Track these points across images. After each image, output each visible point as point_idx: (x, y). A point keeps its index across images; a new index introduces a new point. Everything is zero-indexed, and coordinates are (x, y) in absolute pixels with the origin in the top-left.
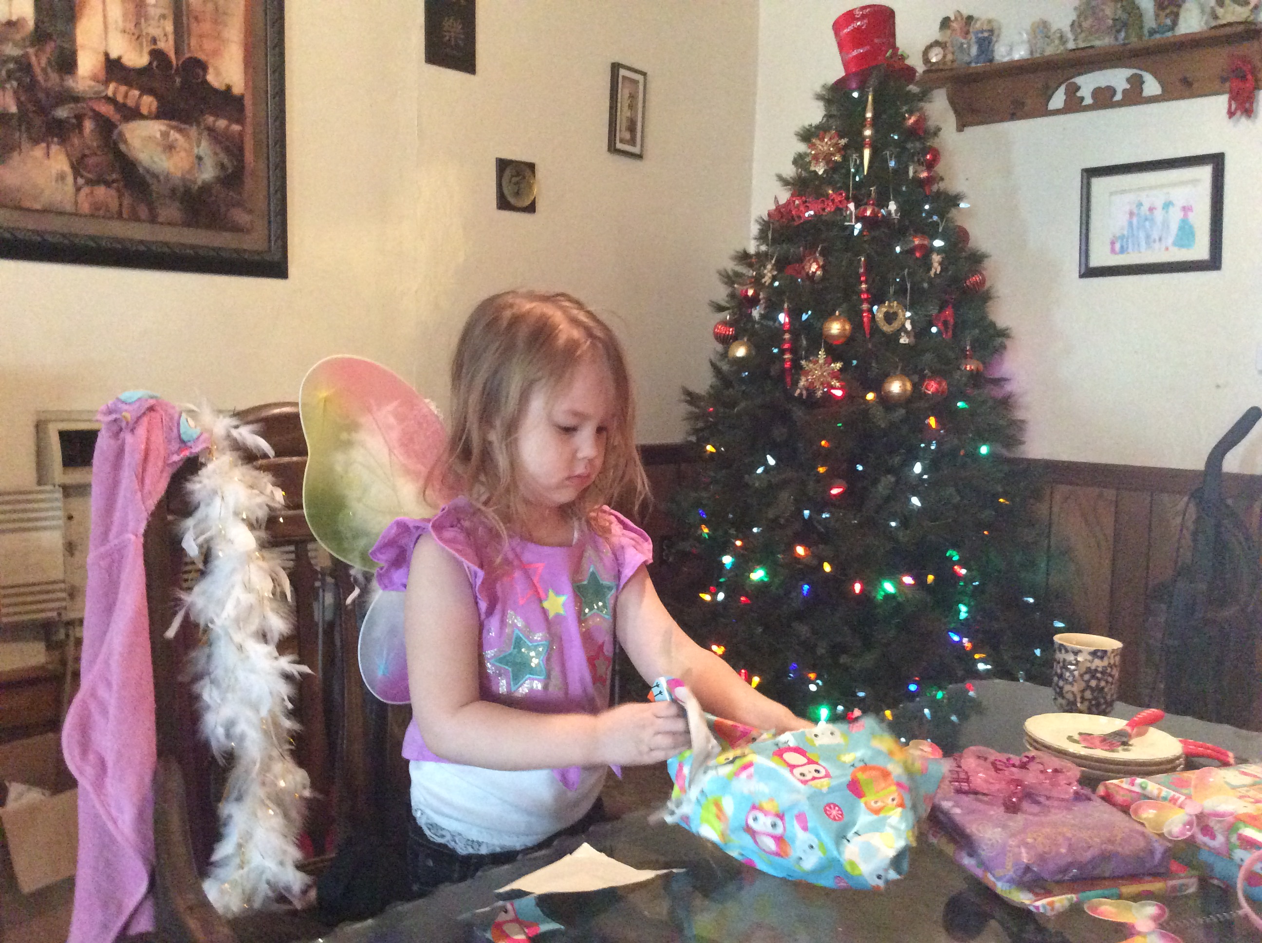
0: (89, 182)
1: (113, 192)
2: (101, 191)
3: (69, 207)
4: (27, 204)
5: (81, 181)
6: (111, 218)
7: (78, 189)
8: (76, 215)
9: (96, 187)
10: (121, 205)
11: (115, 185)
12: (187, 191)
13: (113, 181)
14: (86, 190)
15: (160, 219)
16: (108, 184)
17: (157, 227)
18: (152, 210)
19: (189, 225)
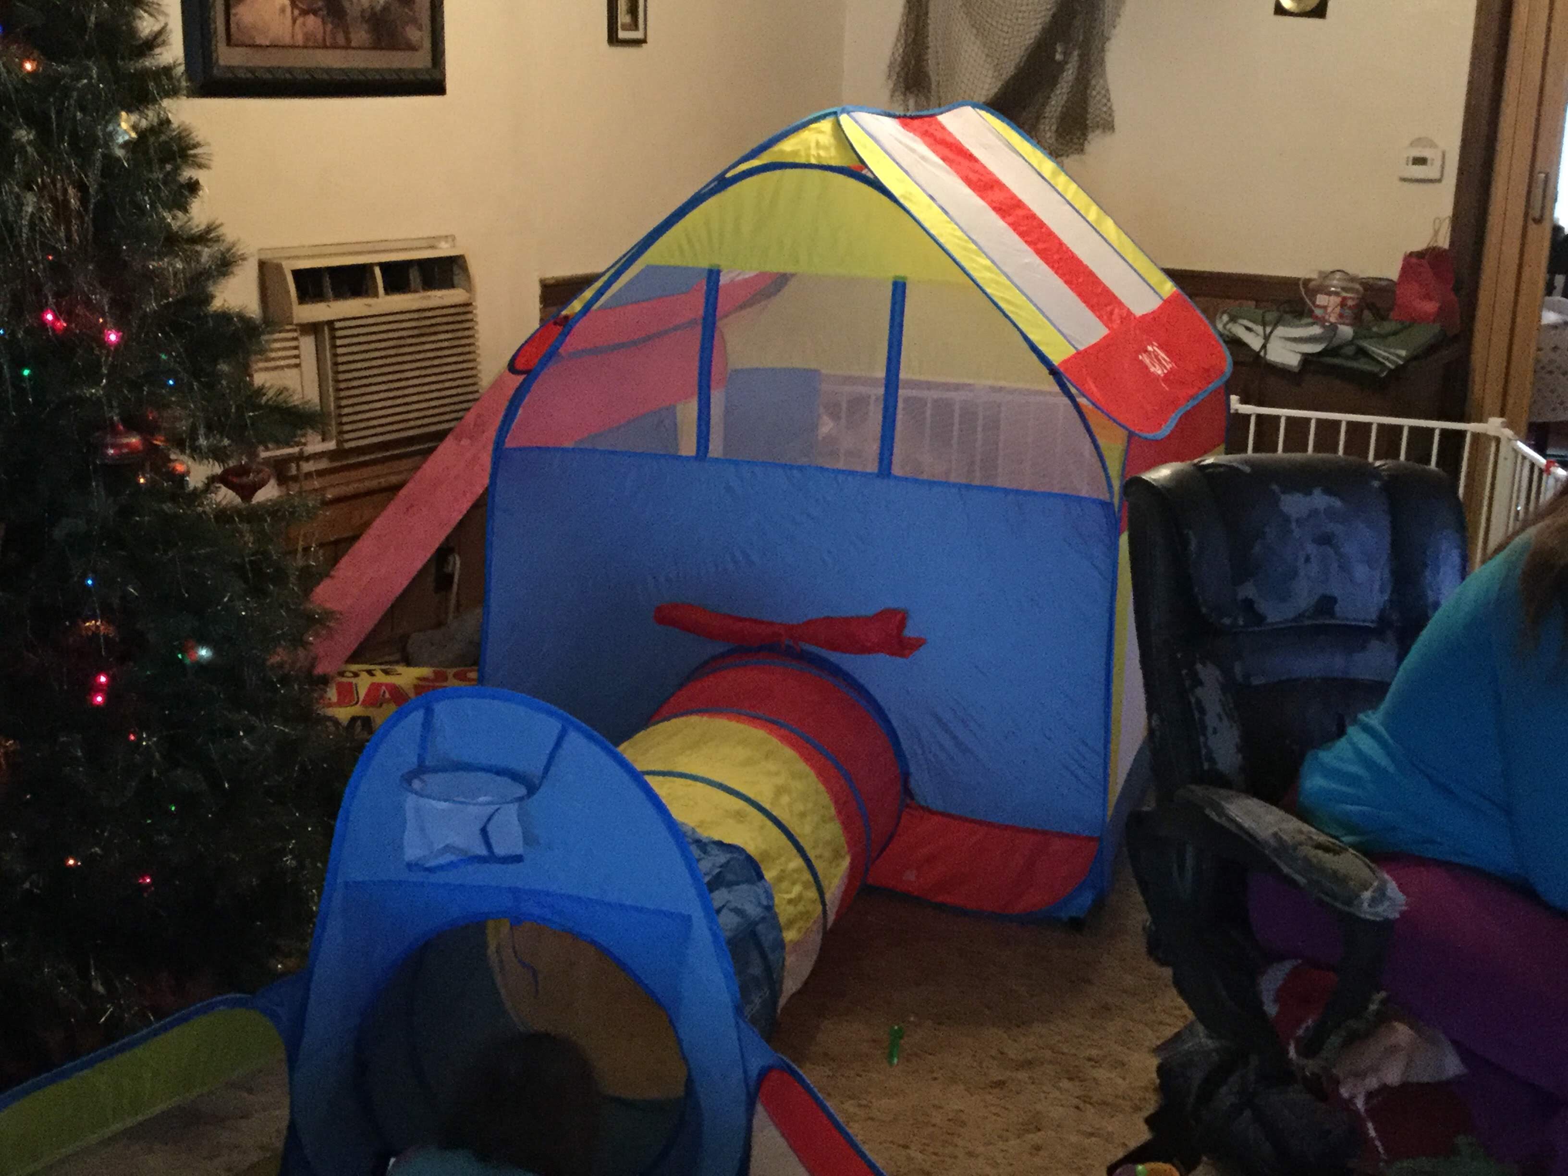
0: (304, 13)
1: (319, 21)
2: (312, 21)
3: (287, 40)
4: (260, 40)
5: (296, 12)
6: (318, 47)
7: (294, 21)
8: (293, 47)
9: (307, 17)
10: (325, 33)
11: (321, 13)
12: (374, 14)
13: (320, 9)
14: (300, 21)
15: (353, 44)
16: (315, 13)
17: (351, 52)
18: (347, 34)
19: (374, 48)
